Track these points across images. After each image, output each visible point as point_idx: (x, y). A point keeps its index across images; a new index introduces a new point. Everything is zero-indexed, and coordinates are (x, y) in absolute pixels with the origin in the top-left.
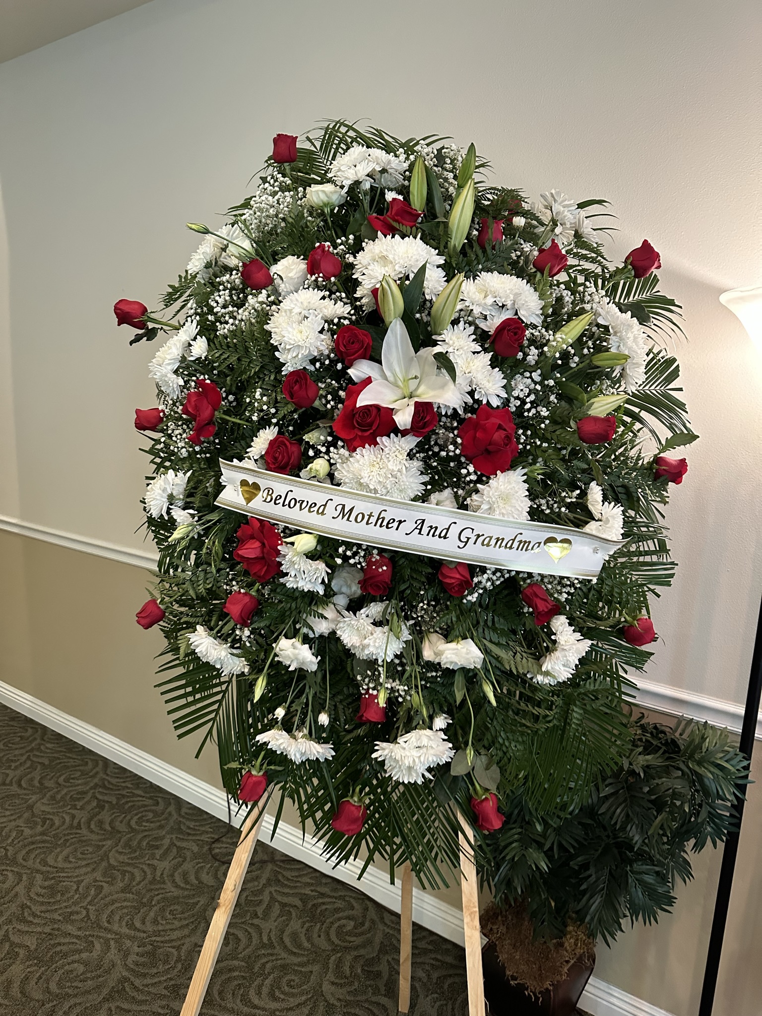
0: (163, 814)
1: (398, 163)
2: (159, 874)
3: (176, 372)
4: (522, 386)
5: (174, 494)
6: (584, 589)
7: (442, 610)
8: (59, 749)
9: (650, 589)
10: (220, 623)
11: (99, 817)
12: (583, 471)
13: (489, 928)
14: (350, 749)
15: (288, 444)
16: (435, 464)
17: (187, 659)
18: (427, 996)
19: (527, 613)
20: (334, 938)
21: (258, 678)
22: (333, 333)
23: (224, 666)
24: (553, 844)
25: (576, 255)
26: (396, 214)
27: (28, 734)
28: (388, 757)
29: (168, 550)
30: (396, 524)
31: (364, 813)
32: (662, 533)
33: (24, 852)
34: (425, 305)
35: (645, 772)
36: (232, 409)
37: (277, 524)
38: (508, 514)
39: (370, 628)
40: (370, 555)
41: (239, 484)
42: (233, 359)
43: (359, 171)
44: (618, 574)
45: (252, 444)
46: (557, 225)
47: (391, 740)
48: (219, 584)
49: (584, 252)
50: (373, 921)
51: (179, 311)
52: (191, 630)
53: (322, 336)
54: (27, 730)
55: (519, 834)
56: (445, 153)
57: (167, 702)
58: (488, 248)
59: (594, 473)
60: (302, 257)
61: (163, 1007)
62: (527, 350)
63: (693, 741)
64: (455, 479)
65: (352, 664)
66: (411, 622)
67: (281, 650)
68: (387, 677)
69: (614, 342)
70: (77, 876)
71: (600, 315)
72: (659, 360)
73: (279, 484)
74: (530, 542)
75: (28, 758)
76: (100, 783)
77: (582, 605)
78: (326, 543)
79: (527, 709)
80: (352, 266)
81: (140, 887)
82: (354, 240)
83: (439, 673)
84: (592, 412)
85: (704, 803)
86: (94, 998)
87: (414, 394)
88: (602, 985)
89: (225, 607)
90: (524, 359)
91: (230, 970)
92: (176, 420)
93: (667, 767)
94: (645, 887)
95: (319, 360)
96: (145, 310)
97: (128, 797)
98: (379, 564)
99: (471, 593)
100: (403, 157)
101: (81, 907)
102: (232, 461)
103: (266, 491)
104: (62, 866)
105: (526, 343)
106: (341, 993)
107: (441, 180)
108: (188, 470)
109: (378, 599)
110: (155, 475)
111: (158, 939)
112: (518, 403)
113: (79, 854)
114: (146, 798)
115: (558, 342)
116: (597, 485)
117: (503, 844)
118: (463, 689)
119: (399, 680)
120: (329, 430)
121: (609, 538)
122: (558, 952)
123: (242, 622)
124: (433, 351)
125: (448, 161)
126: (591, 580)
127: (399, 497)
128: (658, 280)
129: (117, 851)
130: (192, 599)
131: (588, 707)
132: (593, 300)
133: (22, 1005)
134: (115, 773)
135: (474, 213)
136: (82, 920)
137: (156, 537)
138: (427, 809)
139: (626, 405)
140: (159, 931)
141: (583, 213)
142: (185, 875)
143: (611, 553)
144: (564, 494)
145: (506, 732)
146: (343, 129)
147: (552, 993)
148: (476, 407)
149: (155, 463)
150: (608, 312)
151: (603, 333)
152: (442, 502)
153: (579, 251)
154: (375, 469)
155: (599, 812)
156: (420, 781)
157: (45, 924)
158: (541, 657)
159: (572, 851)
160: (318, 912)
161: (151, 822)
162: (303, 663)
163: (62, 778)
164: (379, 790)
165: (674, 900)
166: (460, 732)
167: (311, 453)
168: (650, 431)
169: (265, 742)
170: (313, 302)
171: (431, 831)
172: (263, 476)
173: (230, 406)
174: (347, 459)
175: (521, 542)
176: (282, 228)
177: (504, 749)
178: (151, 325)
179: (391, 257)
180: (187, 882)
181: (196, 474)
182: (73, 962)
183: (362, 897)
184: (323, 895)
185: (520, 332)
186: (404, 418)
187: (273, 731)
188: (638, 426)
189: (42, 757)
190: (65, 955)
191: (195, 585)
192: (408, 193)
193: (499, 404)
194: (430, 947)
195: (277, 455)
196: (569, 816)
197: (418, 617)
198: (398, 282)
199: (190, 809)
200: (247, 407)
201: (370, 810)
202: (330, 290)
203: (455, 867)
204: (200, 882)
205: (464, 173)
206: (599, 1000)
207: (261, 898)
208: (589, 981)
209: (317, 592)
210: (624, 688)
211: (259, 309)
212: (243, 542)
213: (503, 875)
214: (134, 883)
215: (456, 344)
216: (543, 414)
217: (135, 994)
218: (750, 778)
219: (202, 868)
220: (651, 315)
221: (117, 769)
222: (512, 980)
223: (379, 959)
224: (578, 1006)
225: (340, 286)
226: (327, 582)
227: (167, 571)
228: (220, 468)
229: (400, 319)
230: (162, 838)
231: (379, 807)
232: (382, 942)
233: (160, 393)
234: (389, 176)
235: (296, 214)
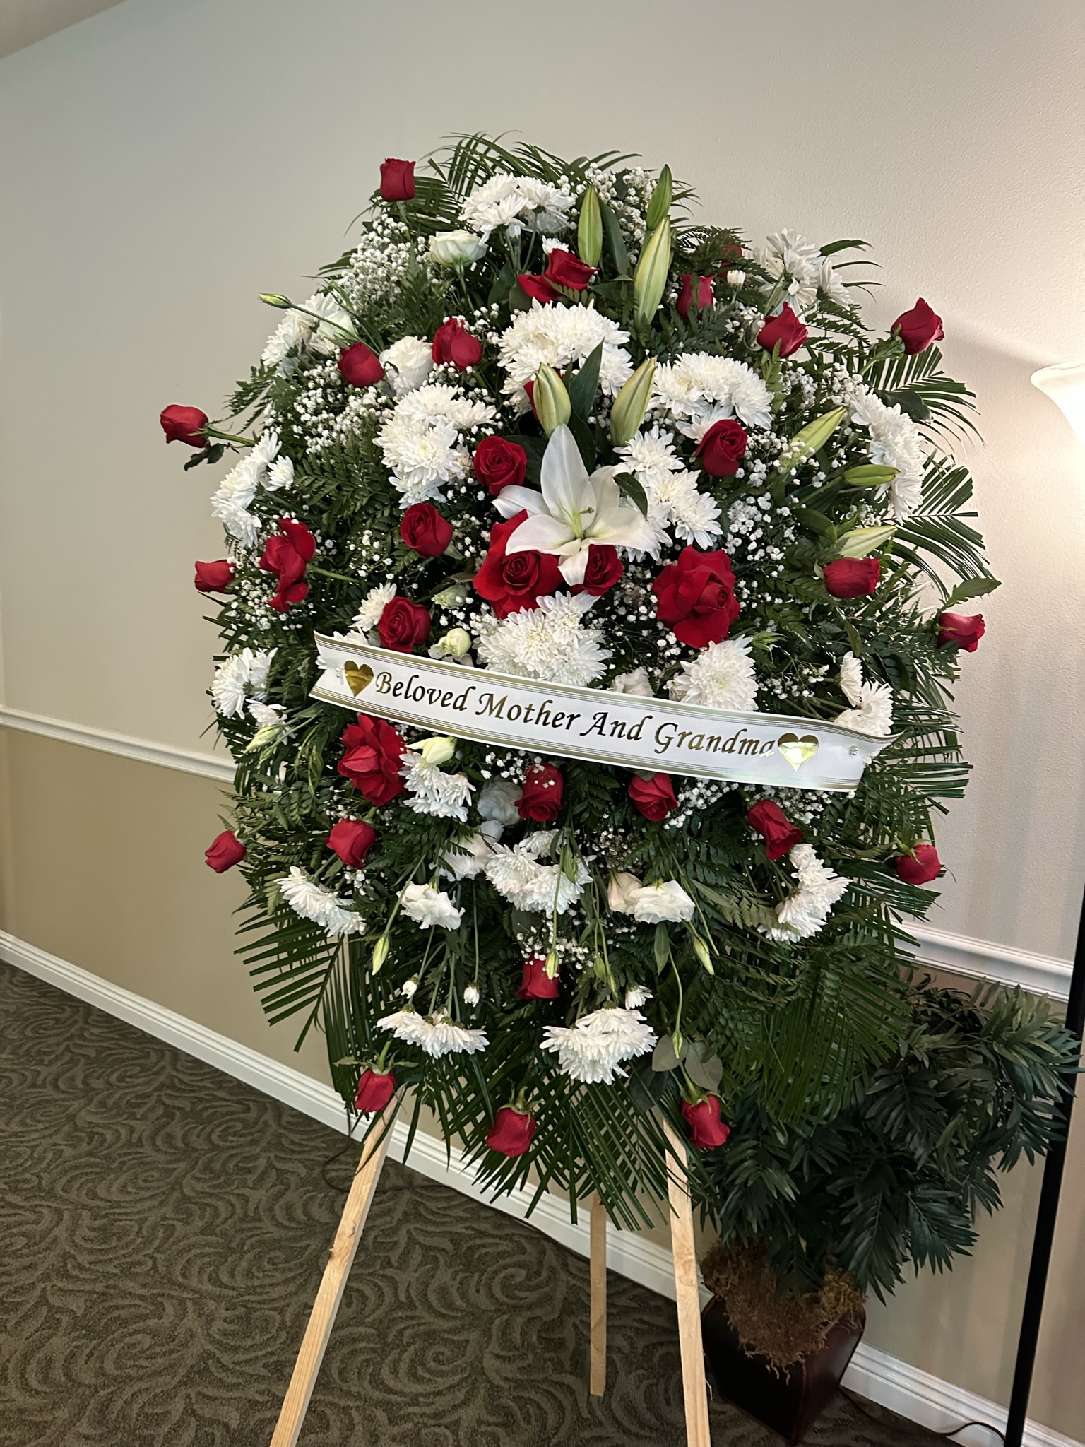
0: (256, 1123)
1: (559, 197)
2: (253, 1209)
3: (250, 509)
4: (744, 517)
5: (253, 683)
6: (838, 806)
7: (635, 840)
8: (110, 1035)
9: (934, 804)
10: (324, 862)
11: (167, 1130)
12: (835, 637)
13: (714, 1278)
14: (509, 1037)
15: (410, 609)
16: (620, 634)
17: (279, 913)
18: (630, 1373)
19: (757, 841)
20: (498, 1293)
21: (377, 941)
22: (471, 448)
23: (331, 923)
24: (802, 1160)
25: (821, 323)
26: (559, 273)
27: (66, 1015)
28: (562, 1048)
29: (248, 762)
30: (565, 721)
31: (533, 1124)
32: (951, 722)
33: (64, 1180)
34: (603, 403)
35: (931, 1059)
36: (331, 559)
37: (398, 724)
38: (726, 703)
39: (533, 868)
40: (531, 764)
41: (343, 667)
42: (331, 488)
43: (503, 210)
44: (887, 782)
45: (360, 609)
46: (792, 281)
47: (567, 1024)
48: (320, 808)
49: (832, 318)
50: (552, 1270)
51: (252, 420)
52: (283, 873)
53: (456, 453)
54: (64, 1010)
55: (754, 1147)
56: (627, 180)
57: (252, 973)
58: (693, 318)
59: (849, 639)
60: (425, 338)
61: (262, 1393)
62: (750, 464)
63: (998, 1014)
64: (649, 655)
65: (510, 918)
66: (593, 858)
67: (409, 901)
68: (558, 936)
69: (877, 449)
70: (139, 1213)
71: (856, 411)
72: (943, 473)
73: (399, 666)
74: (757, 742)
75: (67, 1049)
76: (168, 1082)
77: (835, 827)
78: (468, 749)
79: (759, 976)
80: (496, 349)
81: (226, 1226)
82: (500, 310)
83: (634, 929)
84: (846, 553)
85: (1015, 1102)
86: (168, 1382)
87: (588, 533)
88: (876, 1354)
89: (328, 842)
90: (747, 478)
91: (354, 1340)
92: (253, 576)
93: (963, 1050)
94: (933, 1219)
95: (452, 487)
96: (205, 419)
97: (207, 1100)
98: (543, 777)
99: (674, 816)
100: (566, 189)
101: (145, 1256)
102: (332, 635)
103: (382, 677)
104: (117, 1199)
105: (748, 454)
106: (510, 1369)
107: (624, 220)
108: (272, 648)
109: (545, 826)
110: (226, 654)
111: (253, 1298)
112: (739, 542)
113: (140, 1181)
114: (232, 1101)
115: (794, 452)
116: (854, 656)
117: (730, 1163)
118: (667, 951)
119: (577, 940)
120: (468, 588)
121: (872, 733)
122: (812, 1311)
123: (352, 861)
124: (614, 471)
125: (633, 191)
126: (847, 794)
127: (570, 682)
128: (941, 356)
129: (194, 1177)
130: (282, 829)
131: (847, 973)
132: (845, 389)
133: (67, 1392)
134: (188, 1068)
135: (672, 266)
136: (147, 1273)
137: (230, 742)
138: (620, 1118)
139: (896, 540)
140: (255, 1287)
141: (830, 261)
142: (289, 1208)
143: (876, 754)
144: (806, 671)
145: (729, 1010)
146: (481, 148)
147: (804, 1368)
148: (676, 549)
149: (226, 637)
150: (866, 407)
151: (860, 435)
152: (631, 687)
153: (825, 316)
154: (535, 643)
155: (867, 1117)
156: (609, 1080)
157: (96, 1280)
158: (778, 902)
159: (829, 1171)
160: (476, 1256)
161: (241, 1136)
162: (440, 918)
163: (115, 1076)
164: (553, 1093)
165: (976, 1238)
166: (664, 1010)
167: (444, 621)
168: (931, 575)
169: (391, 1029)
170: (441, 403)
171: (627, 1149)
172: (376, 655)
173: (328, 555)
174: (495, 629)
175: (744, 741)
176: (396, 296)
177: (728, 1033)
178: (213, 441)
179: (551, 335)
180: (291, 1219)
181: (283, 653)
182: (136, 1332)
183: (538, 1236)
184: (482, 1234)
185: (739, 440)
186: (574, 569)
187: (400, 1013)
188: (913, 569)
189: (86, 1046)
190: (125, 1323)
191: (286, 811)
192: (576, 239)
193: (711, 545)
194: (634, 1305)
195: (395, 625)
196: (825, 1123)
197: (601, 850)
198: (563, 372)
199: (293, 1116)
200: (352, 556)
201: (541, 1121)
202: (465, 386)
203: (662, 1198)
204: (310, 1218)
205: (656, 208)
206: (872, 1375)
207: (395, 1239)
208: (857, 1350)
209: (458, 818)
210: (898, 944)
211: (365, 414)
212: (351, 749)
213: (732, 1206)
214: (218, 1221)
215: (648, 459)
216: (774, 557)
217: (223, 1375)
218: (1080, 1065)
219: (311, 1198)
220: (930, 408)
221: (191, 1062)
222: (748, 1350)
223: (562, 1322)
224: (842, 1383)
225: (480, 378)
226: (470, 804)
227: (247, 790)
228: (315, 644)
229: (565, 425)
230: (256, 1157)
231: (553, 1116)
232: (565, 1299)
233: (230, 539)
234: (548, 216)
235: (415, 275)
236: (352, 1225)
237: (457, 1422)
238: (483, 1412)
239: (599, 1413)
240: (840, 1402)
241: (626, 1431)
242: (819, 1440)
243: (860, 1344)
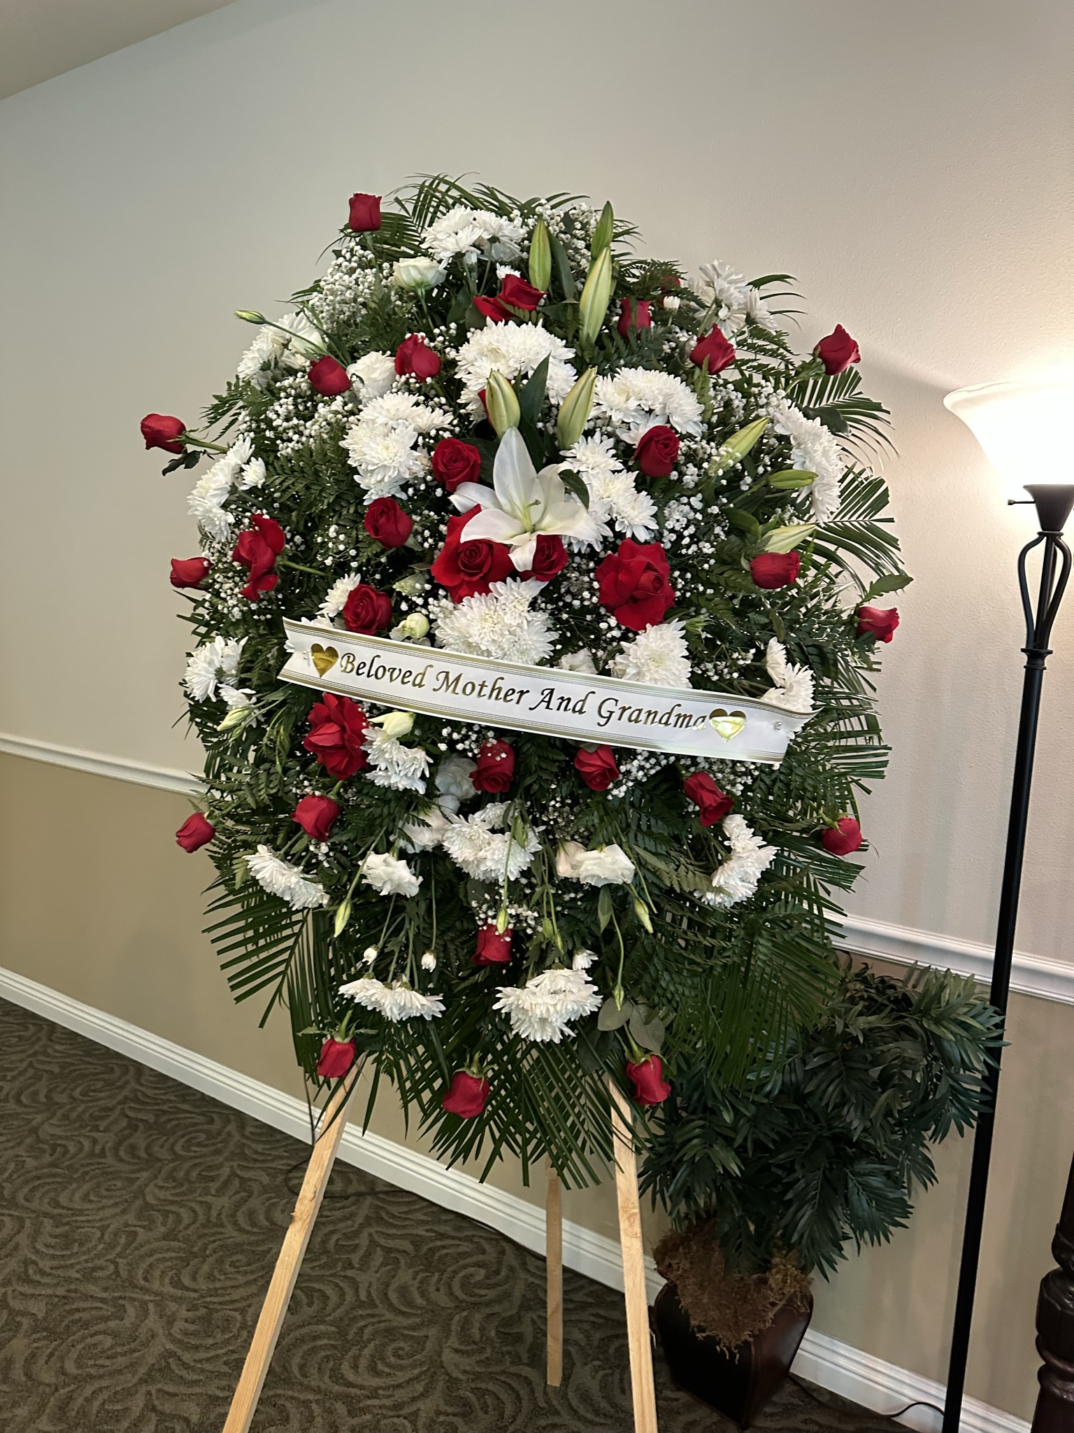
0: (219, 1134)
1: (512, 229)
2: (215, 1215)
3: (225, 506)
4: (678, 515)
5: (224, 669)
6: (766, 779)
7: (582, 810)
8: (74, 1052)
9: (855, 782)
10: (290, 839)
11: (131, 1141)
12: (763, 627)
13: (667, 1263)
15: (373, 595)
16: (566, 617)
17: (245, 891)
18: (586, 1364)
19: (693, 812)
20: (458, 1291)
21: (339, 908)
22: (430, 449)
23: (296, 898)
24: (746, 1139)
25: (751, 347)
26: (511, 295)
27: (29, 1033)
28: (514, 1007)
29: (218, 747)
30: (516, 696)
31: (485, 1089)
32: (872, 707)
33: (26, 1190)
34: (549, 412)
35: (865, 1037)
36: (299, 554)
37: (361, 702)
38: (662, 679)
39: (487, 837)
40: (485, 739)
41: (310, 650)
42: (300, 487)
43: (461, 239)
44: (812, 760)
45: (327, 597)
46: (722, 307)
47: (519, 984)
48: (286, 789)
49: (761, 342)
50: (512, 1269)
51: (227, 428)
52: (250, 851)
53: (416, 454)
54: (27, 1029)
55: (701, 1127)
56: (574, 216)
57: (220, 952)
58: (632, 338)
59: (774, 628)
60: (389, 353)
62: (684, 468)
63: (929, 992)
64: (592, 637)
65: (466, 889)
66: (542, 828)
67: (369, 869)
68: (511, 901)
69: (798, 456)
70: (101, 1220)
71: (779, 422)
72: (862, 483)
73: (362, 647)
74: (691, 716)
75: (31, 1065)
76: (131, 1096)
77: (766, 804)
78: (424, 724)
79: (697, 940)
80: (454, 363)
81: (189, 1232)
82: (457, 329)
83: (580, 894)
84: (770, 549)
85: (943, 1075)
86: (129, 1380)
87: (537, 527)
88: (824, 1340)
89: (295, 818)
90: (680, 480)
91: (315, 1338)
92: (226, 570)
94: (871, 1193)
95: (412, 485)
96: (182, 427)
97: (170, 1113)
98: (496, 751)
99: (616, 787)
100: (518, 221)
101: (107, 1261)
102: (300, 621)
103: (346, 657)
104: (79, 1207)
105: (681, 459)
106: (468, 1363)
107: (571, 251)
108: (243, 638)
109: (498, 798)
111: (214, 1299)
112: (674, 537)
113: (103, 1190)
114: (196, 1113)
115: (722, 457)
116: (779, 642)
117: (679, 1141)
118: (609, 911)
119: (528, 905)
120: (427, 577)
121: (794, 709)
122: (759, 1292)
123: (317, 835)
124: (558, 469)
125: (578, 225)
126: (772, 765)
127: (520, 660)
128: (860, 379)
129: (156, 1185)
130: (252, 810)
131: (778, 939)
132: (770, 403)
133: (27, 1391)
134: (151, 1082)
135: (614, 293)
136: (109, 1277)
137: (201, 731)
138: (569, 1080)
139: (814, 540)
140: (216, 1289)
141: (759, 292)
142: (251, 1215)
143: (798, 729)
144: (735, 655)
145: (670, 973)
146: (443, 188)
147: (753, 1348)
148: (617, 542)
149: (198, 634)
150: (788, 418)
151: (783, 446)
152: (577, 666)
153: (755, 341)
154: (488, 625)
155: (806, 1092)
156: (557, 1039)
157: (57, 1285)
158: (712, 869)
159: (771, 1146)
160: (436, 1257)
161: (204, 1146)
162: (399, 885)
163: (78, 1090)
164: (505, 1058)
165: (910, 1210)
166: (607, 970)
167: (404, 607)
168: (852, 575)
169: (352, 996)
170: (402, 409)
171: (576, 1110)
172: (344, 638)
173: (296, 550)
174: (451, 612)
175: (679, 716)
176: (362, 316)
177: (669, 995)
178: (190, 448)
179: (503, 349)
180: (254, 1224)
181: (253, 643)
182: (97, 1333)
183: (497, 1237)
184: (442, 1236)
185: (673, 444)
186: (522, 557)
187: (362, 980)
188: (834, 569)
189: (50, 1063)
190: (86, 1325)
191: (254, 791)
192: (527, 267)
193: (649, 538)
194: (590, 1300)
195: (359, 610)
196: (765, 1101)
197: (550, 820)
198: (513, 381)
199: (256, 1127)
200: (319, 549)
201: (494, 1086)
202: (425, 395)
203: (608, 1157)
204: (273, 1223)
205: (599, 239)
206: (820, 1361)
207: (356, 1242)
208: (805, 1336)
209: (417, 791)
210: (828, 914)
211: (333, 420)
212: (317, 726)
213: (679, 1185)
214: (181, 1228)
215: (591, 460)
216: (705, 550)
217: (184, 1373)
218: (1005, 1039)
219: (274, 1204)
220: (849, 423)
221: (155, 1076)
222: (699, 1332)
223: (520, 1318)
224: (792, 1370)
225: (439, 390)
226: (428, 776)
227: (217, 776)
228: (284, 629)
229: (515, 428)
230: (220, 1166)
231: (505, 1081)
232: (524, 1296)
233: (206, 537)
234: (502, 247)
235: (380, 297)
236: (313, 1189)
237: (416, 1414)
238: (441, 1403)
239: (555, 1402)
240: (789, 1388)
241: (580, 1418)
242: (769, 1424)
243: (808, 1330)
